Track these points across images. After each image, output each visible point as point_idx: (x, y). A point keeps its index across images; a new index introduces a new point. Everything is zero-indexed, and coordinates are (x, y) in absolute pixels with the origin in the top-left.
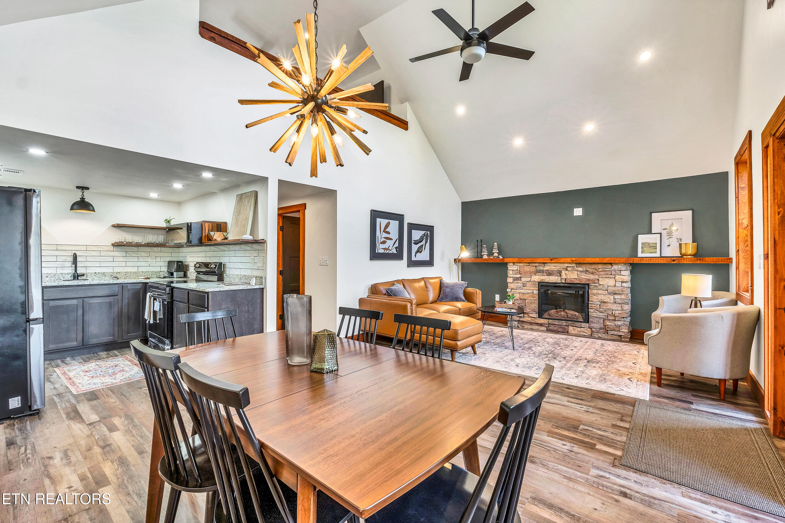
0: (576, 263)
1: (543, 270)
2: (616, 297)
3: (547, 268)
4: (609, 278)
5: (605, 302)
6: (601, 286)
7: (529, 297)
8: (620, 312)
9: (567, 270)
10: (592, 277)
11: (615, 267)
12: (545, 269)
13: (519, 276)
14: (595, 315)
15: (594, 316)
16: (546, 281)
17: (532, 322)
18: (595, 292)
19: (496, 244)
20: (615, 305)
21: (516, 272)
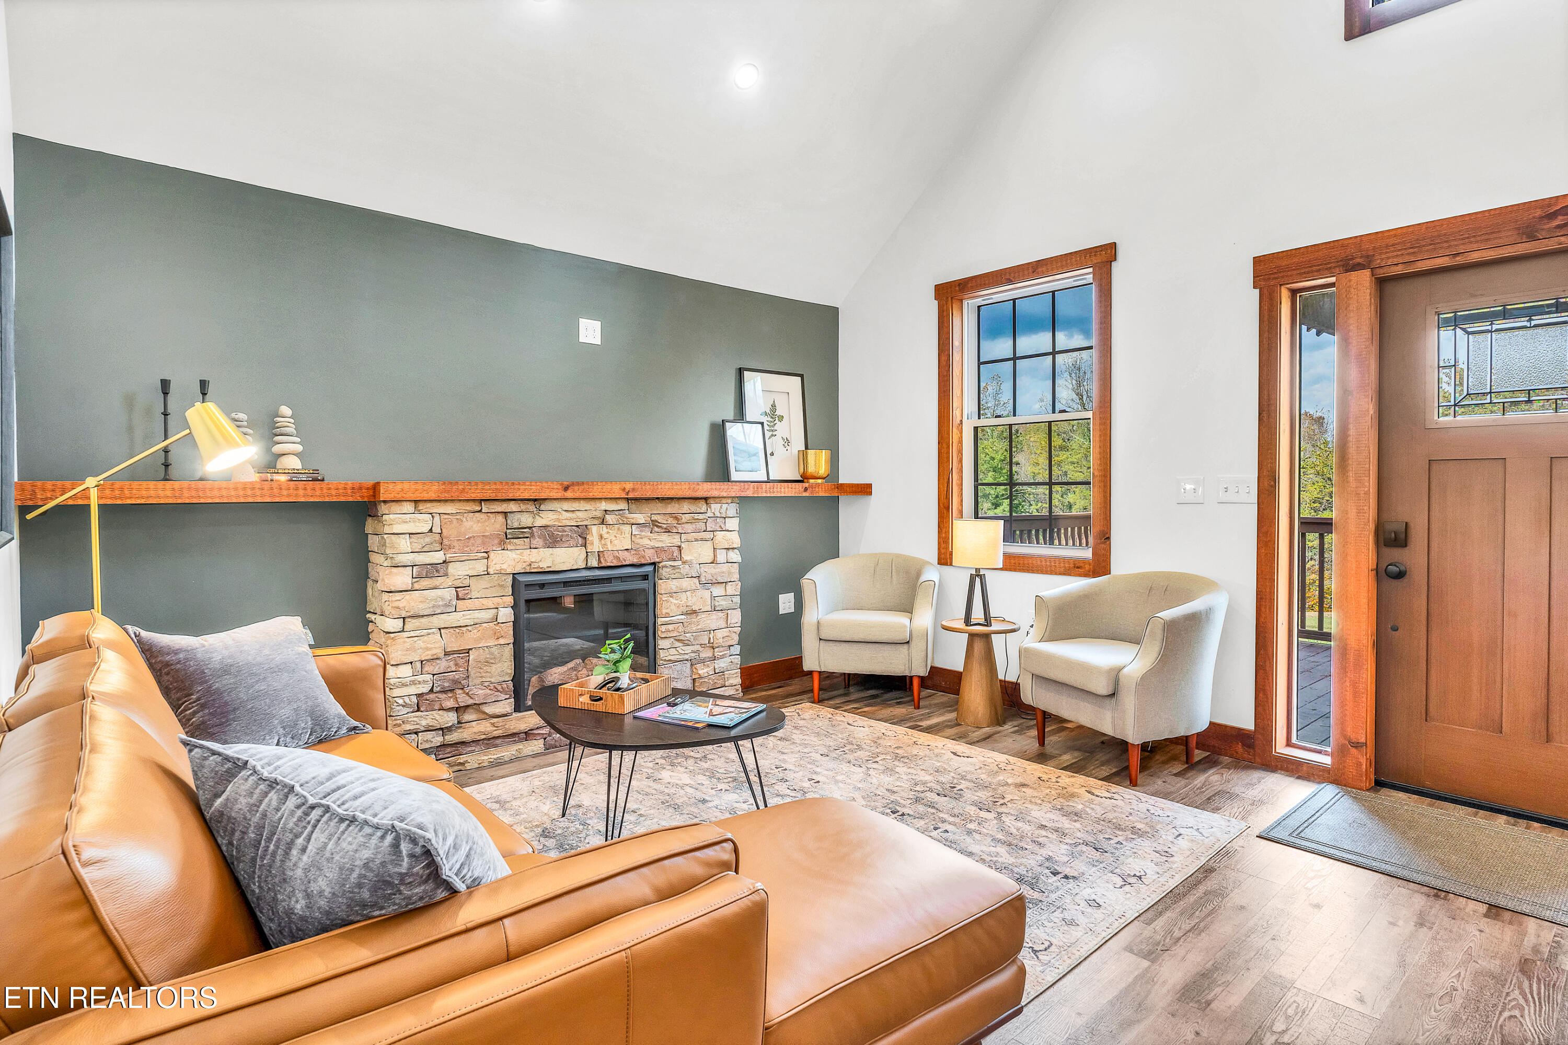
0: (628, 499)
1: (530, 528)
2: (718, 591)
3: (546, 518)
4: (702, 540)
5: (694, 612)
6: (687, 566)
7: (480, 639)
8: (725, 632)
9: (602, 523)
10: (666, 540)
11: (715, 507)
12: (539, 522)
13: (438, 557)
14: (672, 655)
15: (672, 658)
16: (545, 565)
17: (496, 733)
18: (673, 585)
19: (285, 410)
20: (715, 615)
21: (428, 540)
